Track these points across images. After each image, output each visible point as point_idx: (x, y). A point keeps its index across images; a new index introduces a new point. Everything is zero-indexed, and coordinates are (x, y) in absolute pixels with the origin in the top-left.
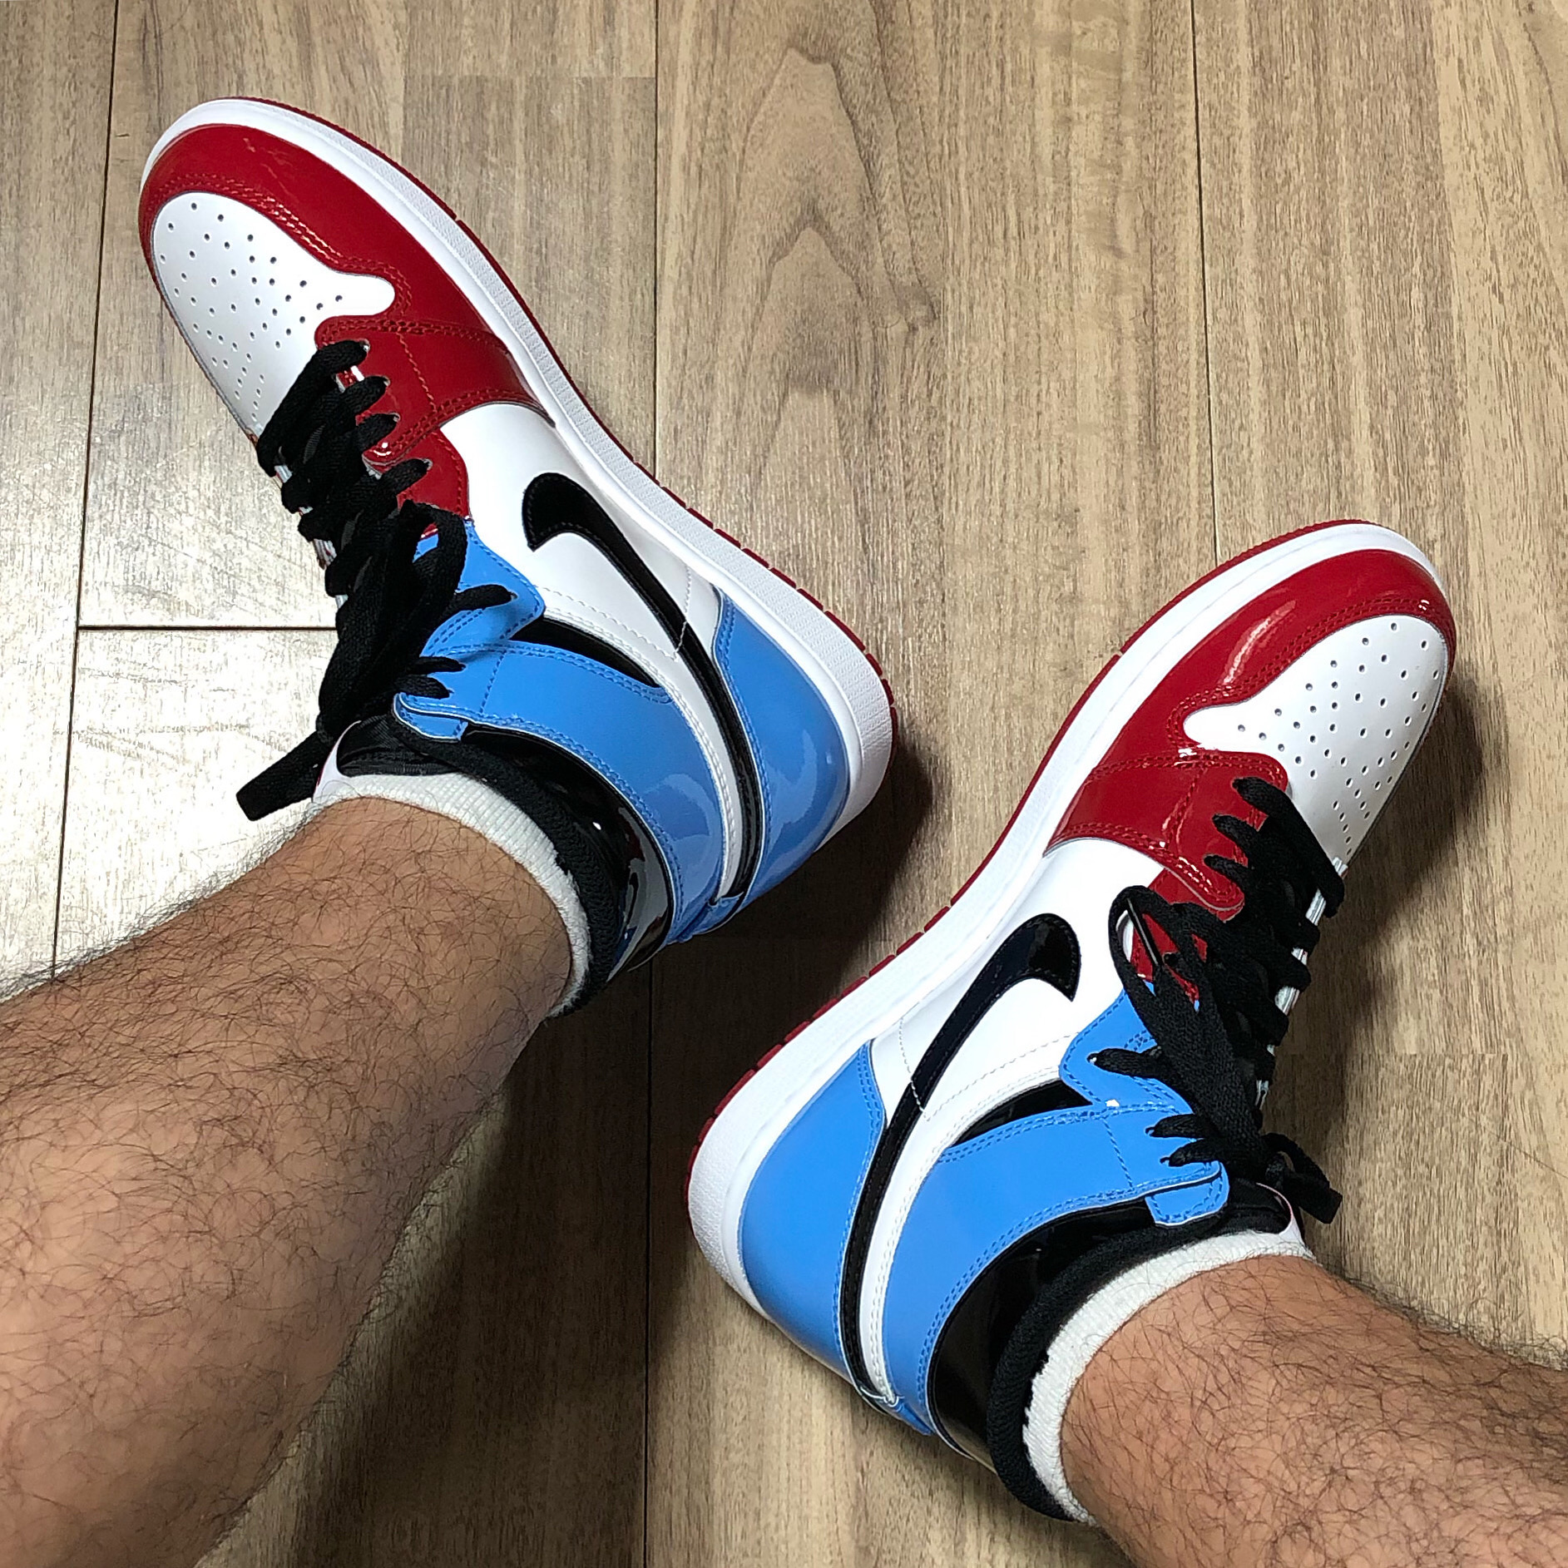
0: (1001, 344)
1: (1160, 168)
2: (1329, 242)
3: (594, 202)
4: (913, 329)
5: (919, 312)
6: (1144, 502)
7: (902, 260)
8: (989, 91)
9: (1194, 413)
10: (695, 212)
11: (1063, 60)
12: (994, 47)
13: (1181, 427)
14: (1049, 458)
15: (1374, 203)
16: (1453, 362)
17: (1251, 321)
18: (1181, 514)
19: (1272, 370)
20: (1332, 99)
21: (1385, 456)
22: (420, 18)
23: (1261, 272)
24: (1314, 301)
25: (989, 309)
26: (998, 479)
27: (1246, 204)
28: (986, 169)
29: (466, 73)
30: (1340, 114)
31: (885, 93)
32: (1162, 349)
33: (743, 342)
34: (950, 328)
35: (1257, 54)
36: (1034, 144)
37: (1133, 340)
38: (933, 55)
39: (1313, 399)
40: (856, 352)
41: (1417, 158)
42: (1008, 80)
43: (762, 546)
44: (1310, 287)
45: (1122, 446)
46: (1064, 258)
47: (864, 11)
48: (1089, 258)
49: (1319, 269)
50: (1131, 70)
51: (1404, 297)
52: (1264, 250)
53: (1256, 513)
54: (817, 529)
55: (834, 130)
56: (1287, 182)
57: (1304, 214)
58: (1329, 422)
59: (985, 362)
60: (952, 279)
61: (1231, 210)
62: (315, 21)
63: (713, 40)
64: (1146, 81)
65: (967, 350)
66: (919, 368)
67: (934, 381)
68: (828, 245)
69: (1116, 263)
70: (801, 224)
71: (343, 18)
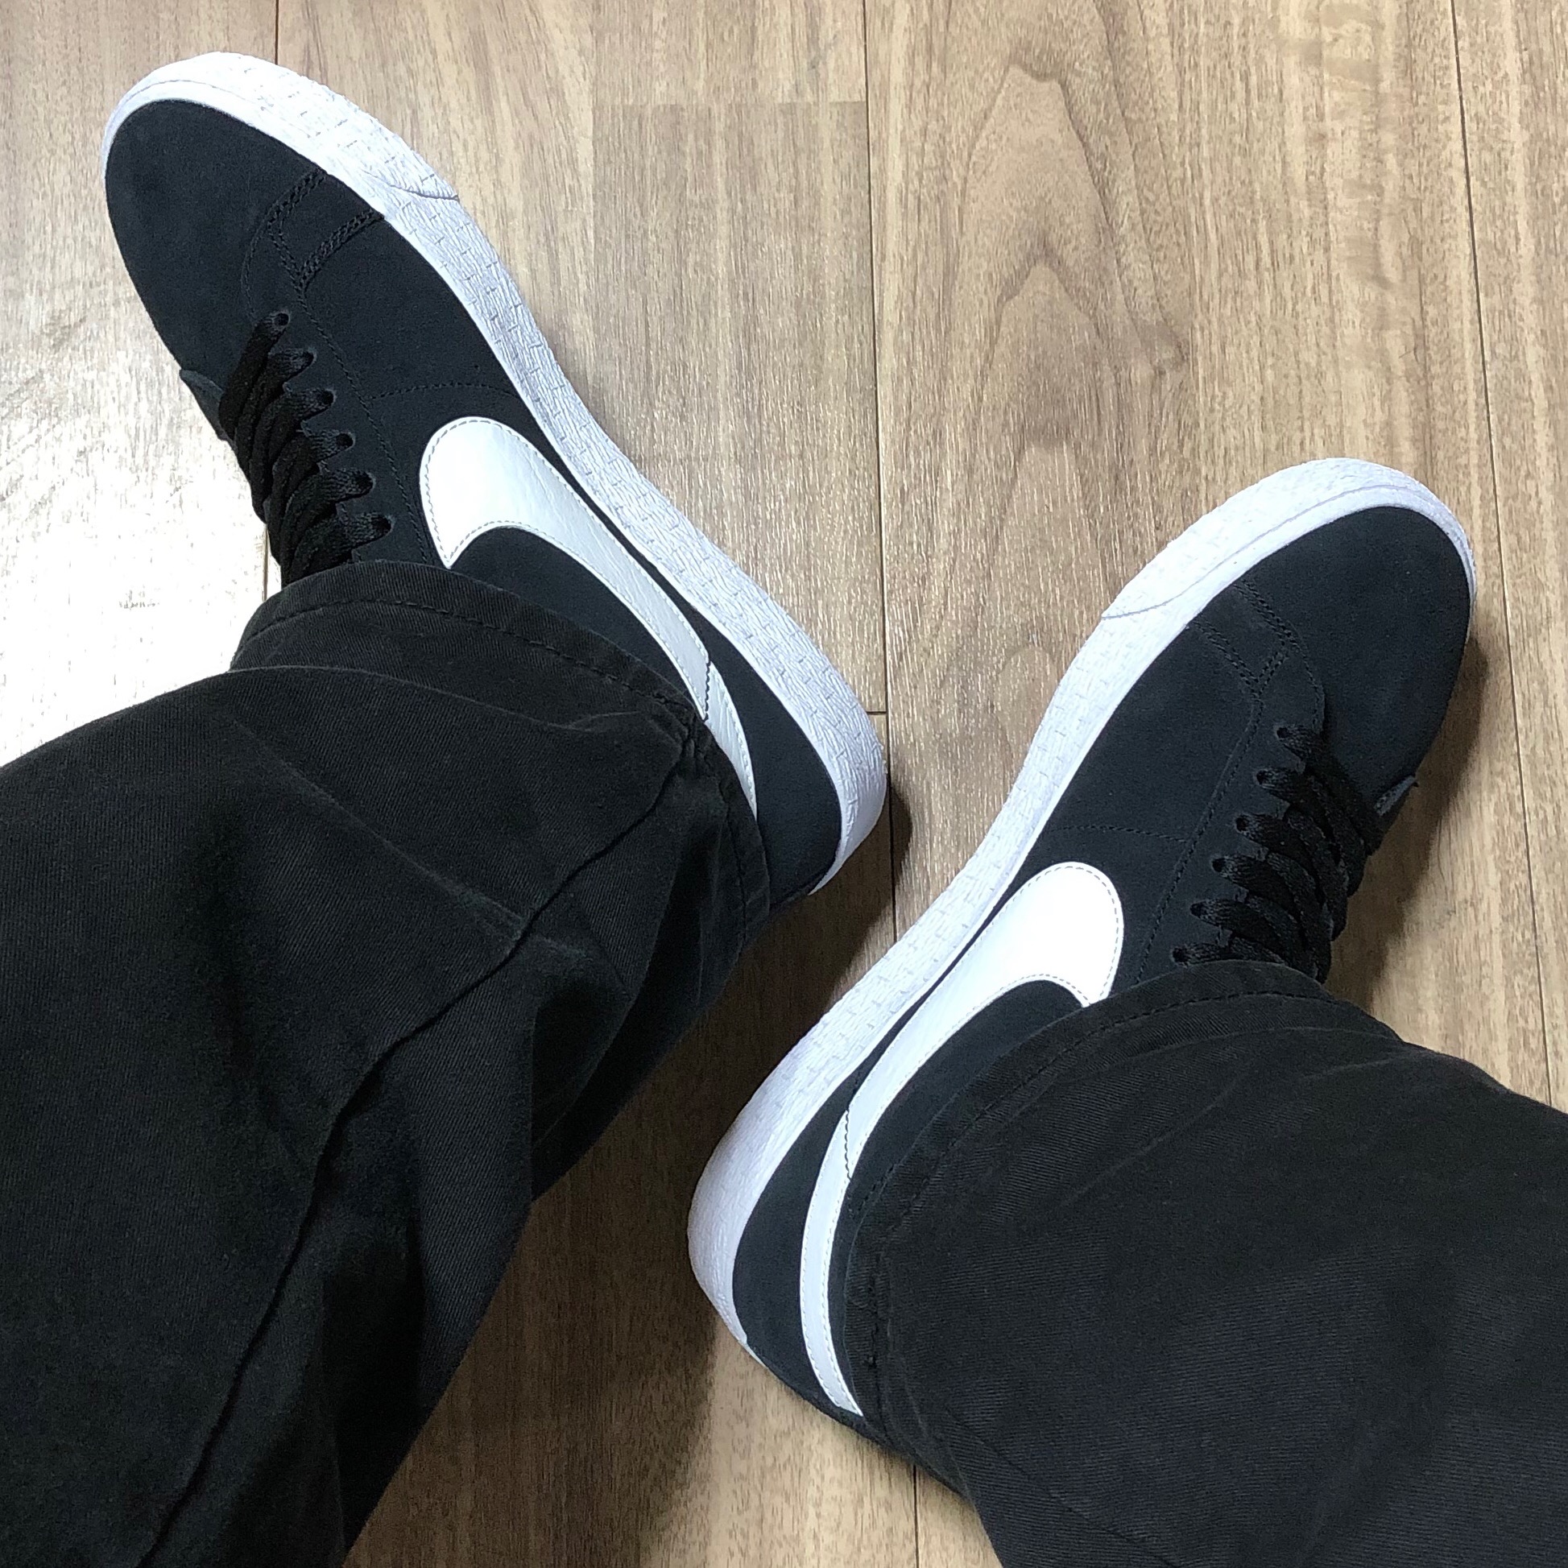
0: (1258, 387)
1: (1426, 188)
3: (804, 241)
4: (1159, 373)
5: (1167, 354)
7: (1145, 294)
8: (1234, 107)
9: (1474, 460)
10: (915, 250)
11: (1313, 71)
12: (1236, 59)
13: (1461, 476)
17: (1533, 355)
19: (1558, 410)
22: (607, 41)
23: (1542, 301)
25: (1243, 349)
27: (1522, 227)
28: (1233, 193)
29: (660, 103)
31: (1119, 111)
32: (1436, 388)
33: (972, 392)
34: (1201, 372)
35: (1526, 58)
36: (1284, 163)
37: (1404, 380)
38: (1170, 68)
40: (1098, 399)
42: (1254, 94)
43: (1002, 619)
46: (1324, 293)
47: (1092, 21)
48: (1352, 290)
50: (1389, 78)
52: (1543, 276)
53: (1548, 569)
54: (1061, 598)
55: (1064, 154)
59: (1240, 407)
60: (1200, 316)
61: (1506, 232)
62: (494, 48)
63: (927, 58)
64: (1406, 92)
65: (1220, 394)
66: (1168, 414)
67: (1185, 430)
68: (1062, 281)
69: (1382, 295)
70: (1031, 259)
71: (524, 45)
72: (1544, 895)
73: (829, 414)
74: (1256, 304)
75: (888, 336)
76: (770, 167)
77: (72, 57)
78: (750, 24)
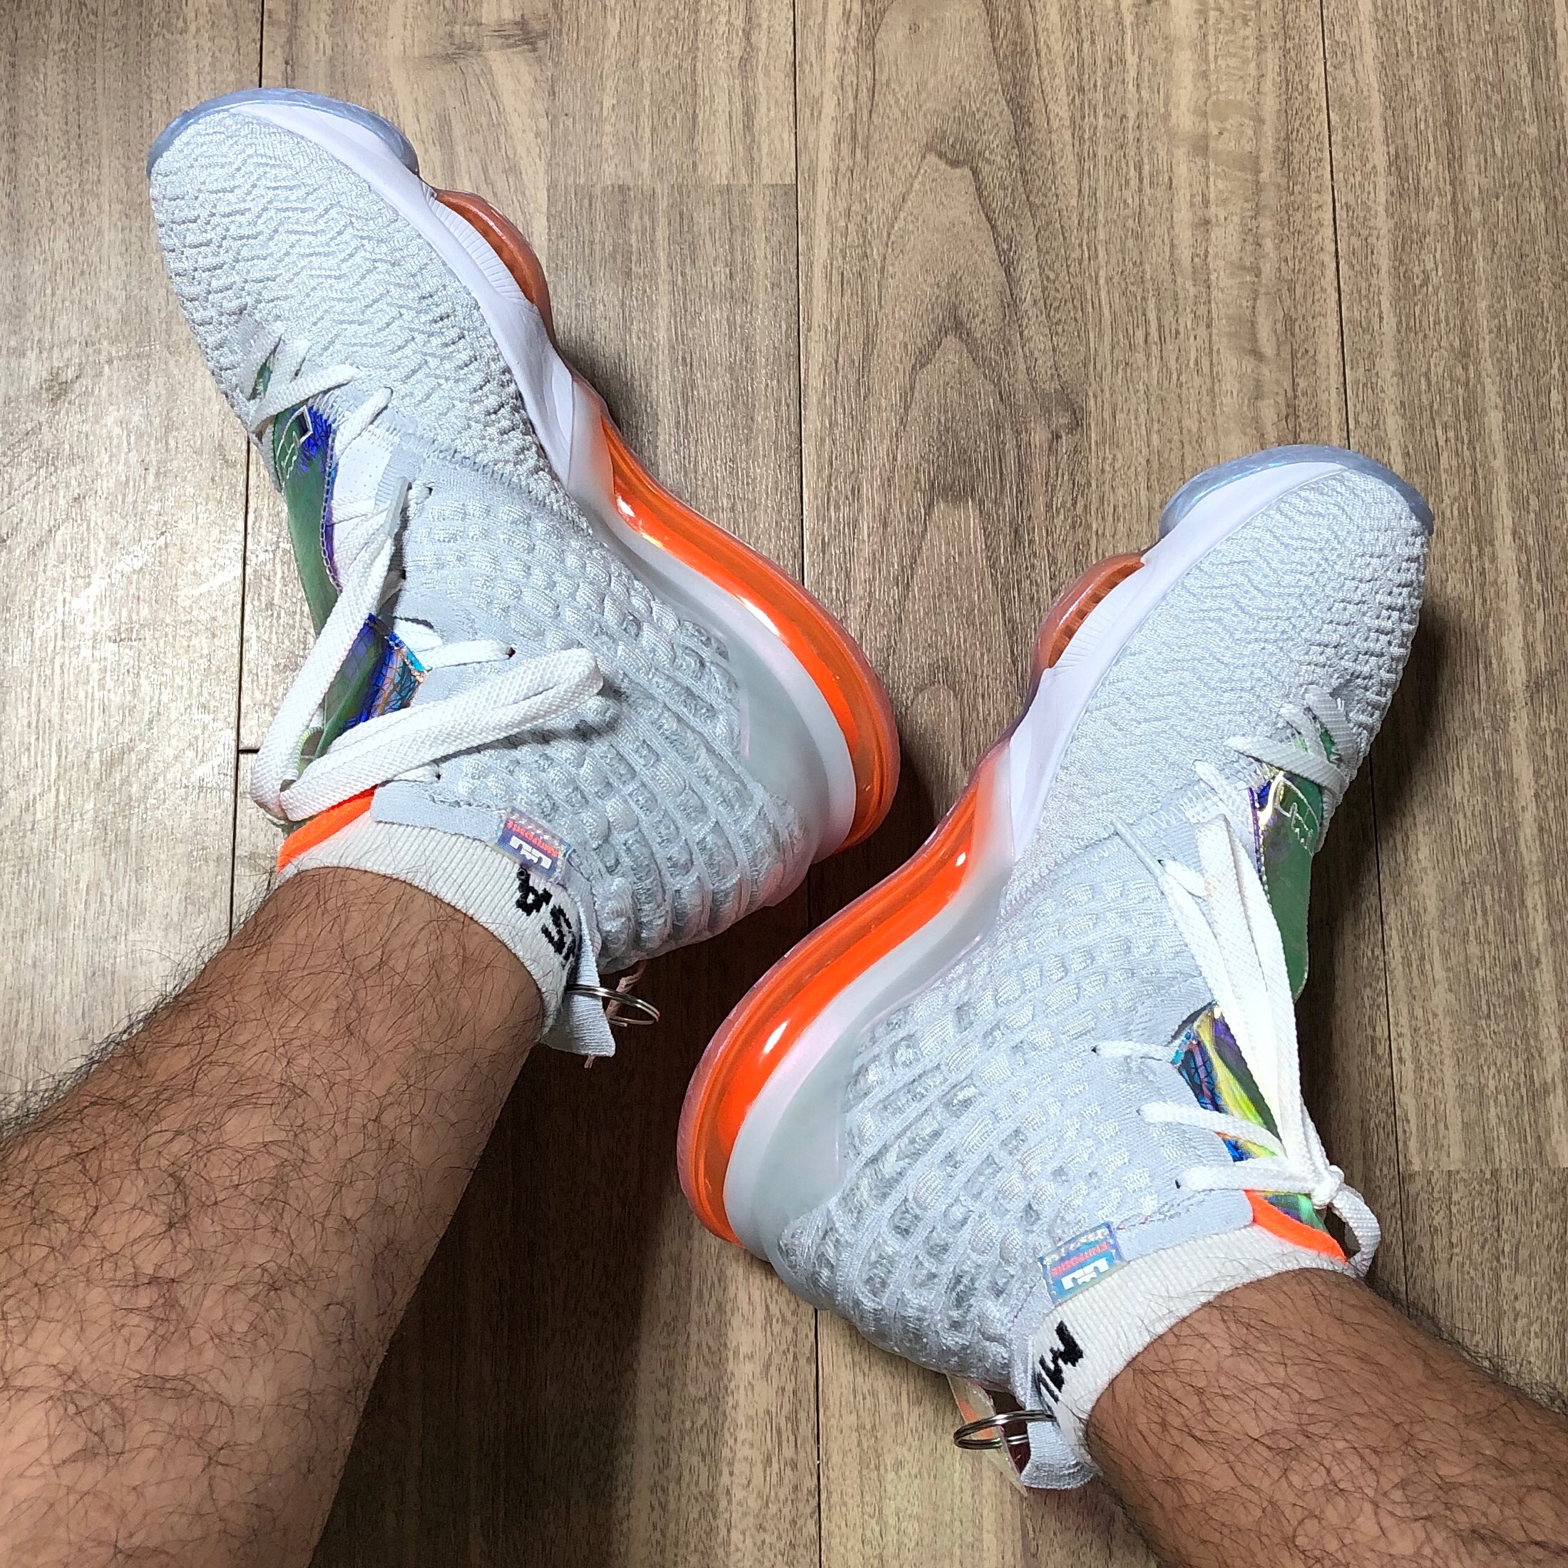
0: (1145, 451)
1: (1300, 270)
2: (1468, 344)
3: (738, 311)
4: (1056, 436)
5: (1064, 419)
7: (1044, 365)
8: (1127, 194)
10: (838, 322)
11: (1200, 161)
12: (1131, 151)
15: (1512, 303)
17: (1393, 423)
19: (1414, 475)
20: (1468, 198)
21: (1529, 561)
22: (561, 125)
23: (1402, 375)
24: (1455, 404)
25: (1132, 416)
27: (1386, 305)
28: (1126, 273)
29: (609, 182)
30: (1477, 214)
31: (1024, 196)
33: (888, 452)
34: (1093, 436)
35: (1392, 152)
36: (1172, 246)
38: (1071, 157)
39: (1456, 505)
40: (1000, 460)
41: (1553, 257)
42: (1146, 182)
43: (911, 660)
44: (1451, 391)
46: (1205, 362)
47: (1001, 113)
48: (1230, 362)
49: (1459, 371)
50: (1268, 171)
51: (1543, 400)
52: (1404, 352)
54: (965, 641)
55: (974, 235)
56: (1425, 282)
57: (1442, 316)
58: (1472, 527)
59: (1128, 469)
60: (1094, 385)
61: (1371, 312)
62: (458, 130)
63: (852, 145)
64: (1283, 181)
65: (1111, 457)
66: (1063, 474)
67: (1079, 489)
68: (970, 352)
69: (1257, 367)
70: (943, 331)
71: (485, 126)
72: (1392, 915)
73: (758, 471)
74: (1144, 374)
75: (812, 399)
76: (708, 241)
77: (72, 134)
78: (691, 111)
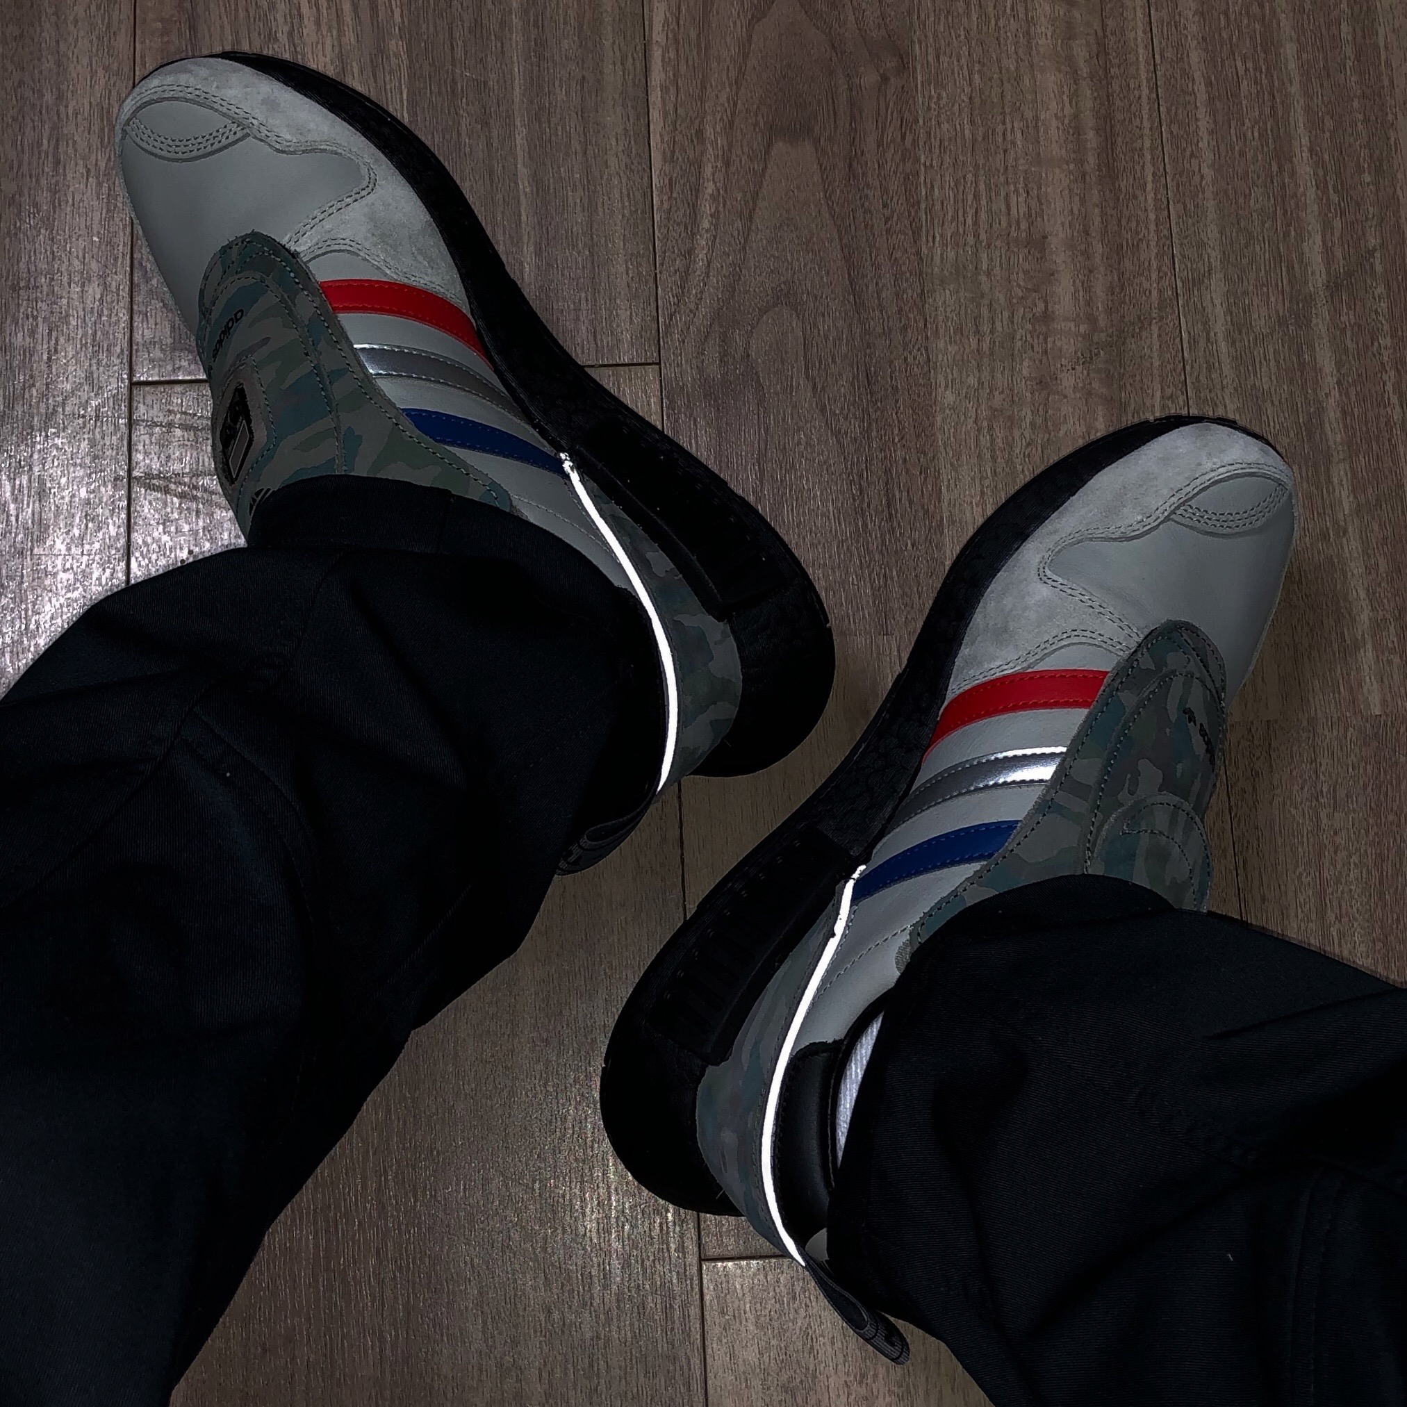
0: (968, 89)
4: (885, 79)
5: (890, 63)
6: (1106, 226)
7: (872, 16)
9: (1147, 144)
13: (1136, 157)
14: (1016, 191)
16: (1383, 87)
17: (1195, 57)
18: (1141, 236)
19: (1218, 103)
21: (1325, 175)
23: (1202, 14)
24: (1253, 38)
25: (954, 58)
26: (971, 212)
32: (1115, 87)
33: (728, 99)
34: (919, 77)
37: (1088, 79)
39: (1257, 127)
40: (834, 102)
43: (756, 284)
44: (1248, 26)
45: (1084, 175)
46: (1021, 11)
48: (1044, 8)
49: (1255, 9)
51: (1334, 31)
53: (1209, 231)
58: (1272, 146)
59: (953, 105)
60: (918, 32)
65: (935, 96)
66: (892, 113)
67: (907, 125)
69: (1070, 11)
74: (965, 20)
